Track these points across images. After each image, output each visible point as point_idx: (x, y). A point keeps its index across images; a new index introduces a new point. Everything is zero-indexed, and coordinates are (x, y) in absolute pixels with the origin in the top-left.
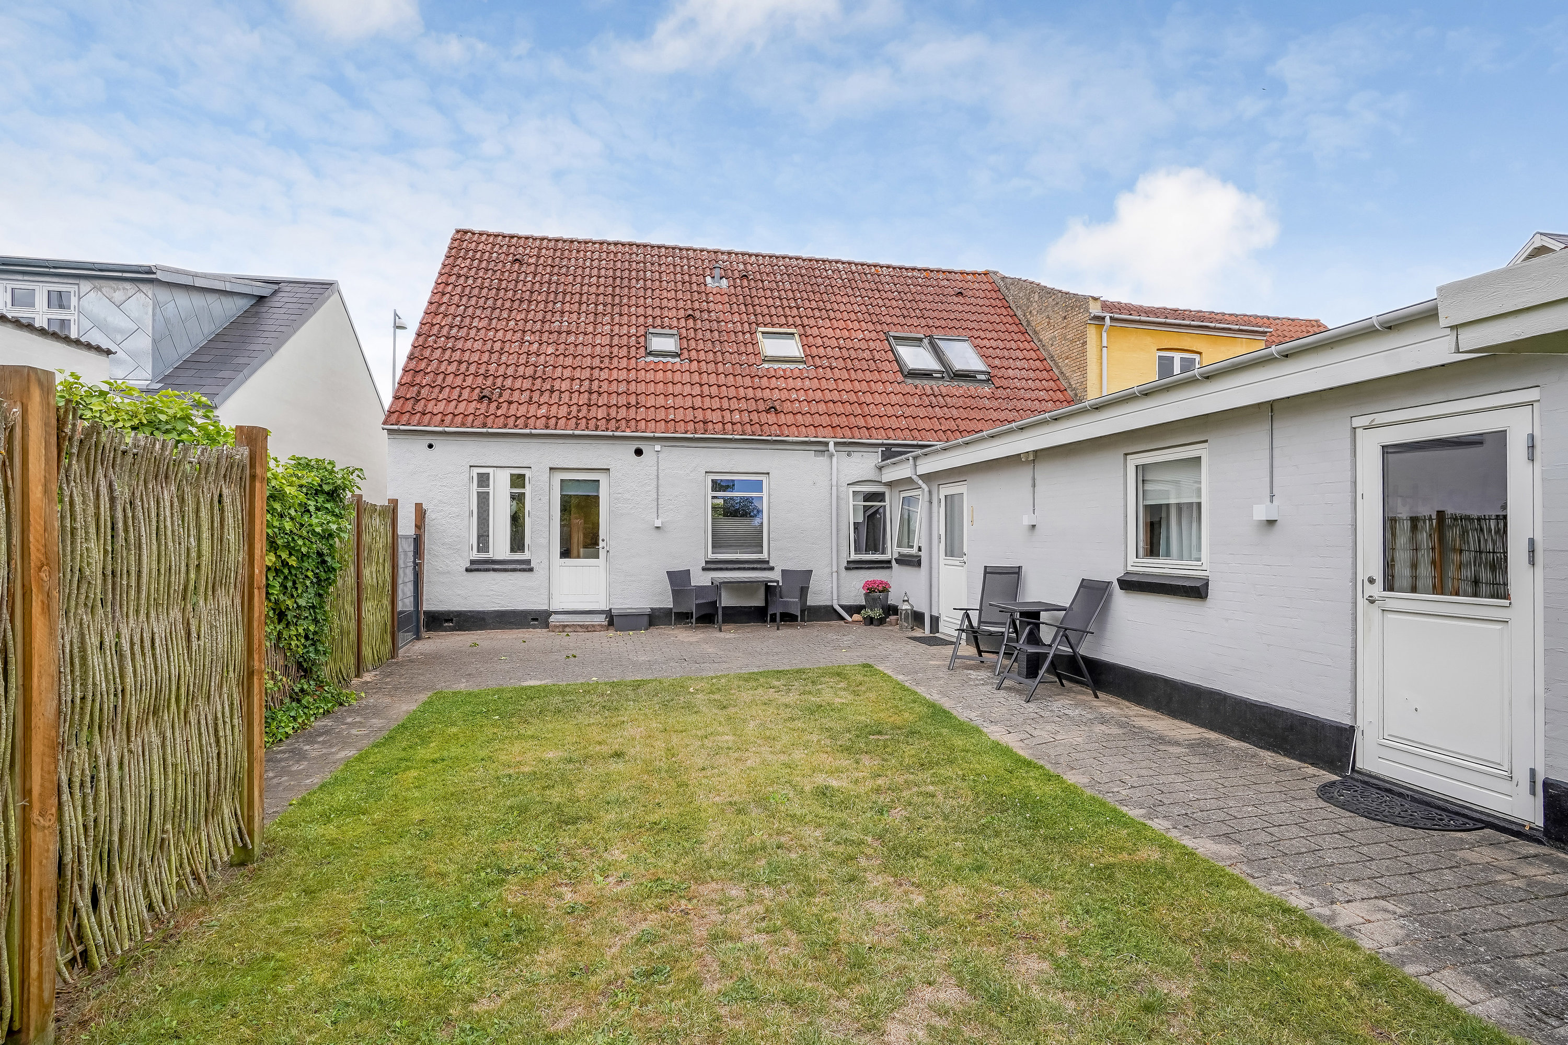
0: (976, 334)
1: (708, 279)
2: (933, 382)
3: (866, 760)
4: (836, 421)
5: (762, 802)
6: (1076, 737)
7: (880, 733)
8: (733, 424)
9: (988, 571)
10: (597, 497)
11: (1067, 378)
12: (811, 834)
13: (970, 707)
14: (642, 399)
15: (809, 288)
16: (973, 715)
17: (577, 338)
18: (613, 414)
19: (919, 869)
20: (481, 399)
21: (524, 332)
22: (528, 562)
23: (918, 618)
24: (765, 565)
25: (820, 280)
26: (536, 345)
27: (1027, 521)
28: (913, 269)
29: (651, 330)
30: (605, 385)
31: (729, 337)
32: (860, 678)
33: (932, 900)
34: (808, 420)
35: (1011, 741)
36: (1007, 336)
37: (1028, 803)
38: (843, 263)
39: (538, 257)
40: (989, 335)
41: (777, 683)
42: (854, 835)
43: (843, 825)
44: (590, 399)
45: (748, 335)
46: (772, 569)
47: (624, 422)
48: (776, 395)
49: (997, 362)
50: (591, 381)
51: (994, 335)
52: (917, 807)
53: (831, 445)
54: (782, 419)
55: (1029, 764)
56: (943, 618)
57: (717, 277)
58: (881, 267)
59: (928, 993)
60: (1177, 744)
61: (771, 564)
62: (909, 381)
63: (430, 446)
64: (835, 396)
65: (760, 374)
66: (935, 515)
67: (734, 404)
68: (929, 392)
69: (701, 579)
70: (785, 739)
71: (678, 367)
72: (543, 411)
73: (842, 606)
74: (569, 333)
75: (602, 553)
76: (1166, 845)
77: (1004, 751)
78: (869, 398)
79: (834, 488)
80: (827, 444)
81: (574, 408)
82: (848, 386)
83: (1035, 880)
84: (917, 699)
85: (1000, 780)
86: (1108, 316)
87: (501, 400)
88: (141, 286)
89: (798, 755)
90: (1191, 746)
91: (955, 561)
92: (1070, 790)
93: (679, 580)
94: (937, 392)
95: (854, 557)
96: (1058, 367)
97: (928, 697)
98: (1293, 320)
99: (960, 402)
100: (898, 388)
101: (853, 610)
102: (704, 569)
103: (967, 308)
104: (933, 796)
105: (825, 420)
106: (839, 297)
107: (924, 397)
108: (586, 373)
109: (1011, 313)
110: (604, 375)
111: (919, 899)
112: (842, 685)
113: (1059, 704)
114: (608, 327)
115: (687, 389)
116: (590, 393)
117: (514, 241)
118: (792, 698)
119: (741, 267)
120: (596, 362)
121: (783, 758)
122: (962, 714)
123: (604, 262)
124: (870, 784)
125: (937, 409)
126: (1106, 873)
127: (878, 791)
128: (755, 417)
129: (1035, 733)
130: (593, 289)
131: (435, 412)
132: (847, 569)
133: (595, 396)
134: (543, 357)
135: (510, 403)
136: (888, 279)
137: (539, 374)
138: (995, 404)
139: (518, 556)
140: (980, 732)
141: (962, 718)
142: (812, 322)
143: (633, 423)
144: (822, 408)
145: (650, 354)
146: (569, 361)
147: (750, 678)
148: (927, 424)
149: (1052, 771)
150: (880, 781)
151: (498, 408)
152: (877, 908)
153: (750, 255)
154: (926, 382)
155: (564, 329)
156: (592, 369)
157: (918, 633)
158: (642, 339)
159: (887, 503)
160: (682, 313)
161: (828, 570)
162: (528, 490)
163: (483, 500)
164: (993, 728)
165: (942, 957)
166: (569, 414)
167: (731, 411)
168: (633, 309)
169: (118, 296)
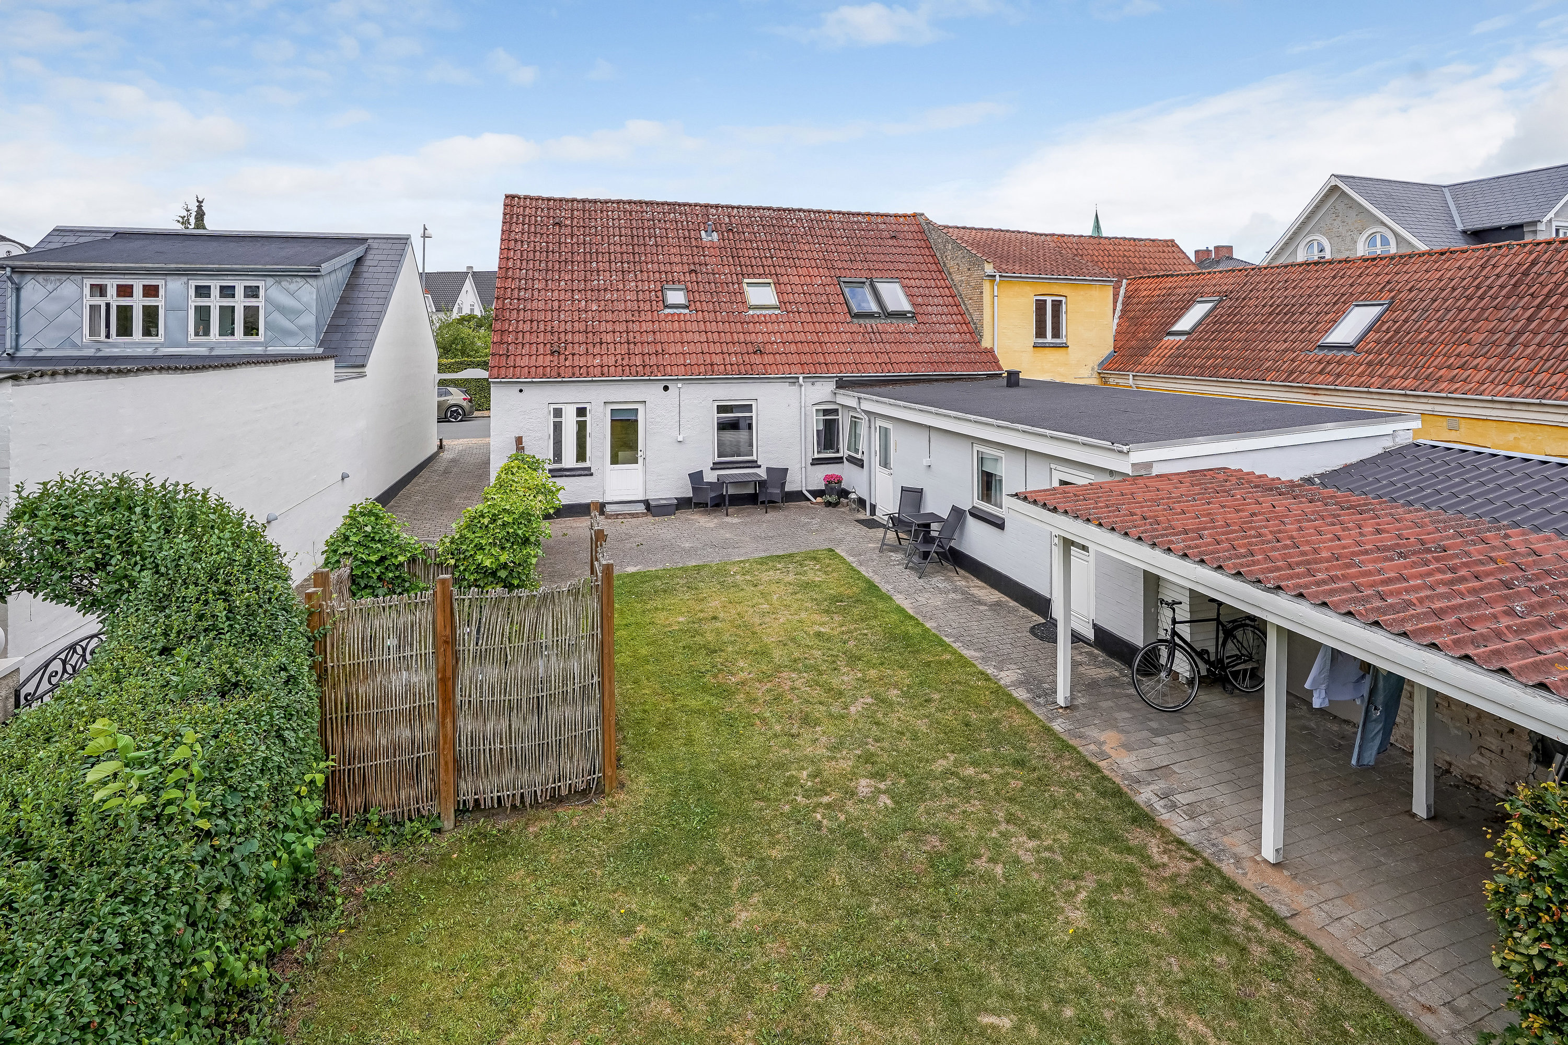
0: (905, 275)
1: (703, 233)
2: (873, 321)
3: (836, 617)
4: (804, 358)
5: (793, 640)
6: (938, 601)
7: (841, 601)
8: (731, 365)
9: (903, 489)
10: (637, 421)
11: (970, 314)
12: (817, 653)
13: (887, 582)
14: (666, 346)
15: (779, 238)
16: (889, 587)
17: (612, 295)
18: (647, 361)
19: (860, 664)
20: (552, 353)
21: (573, 291)
22: (589, 469)
23: (861, 502)
24: (754, 464)
25: (787, 229)
26: (583, 303)
27: (926, 461)
28: (859, 214)
29: (666, 286)
30: (638, 338)
31: (723, 288)
32: (827, 561)
33: (864, 675)
34: (784, 359)
35: (906, 605)
36: (928, 275)
37: (906, 637)
38: (804, 211)
39: (572, 218)
40: (915, 275)
41: (779, 566)
42: (834, 653)
43: (829, 649)
44: (629, 349)
45: (736, 286)
46: (760, 467)
47: (655, 367)
48: (760, 338)
49: (920, 300)
50: (628, 333)
51: (918, 274)
52: (859, 640)
53: (801, 379)
54: (768, 359)
55: (911, 617)
56: (878, 506)
57: (710, 229)
58: (834, 213)
59: (862, 700)
60: (985, 605)
61: (759, 463)
62: (855, 321)
63: (521, 391)
64: (802, 337)
65: (747, 320)
66: (873, 436)
67: (732, 349)
68: (870, 330)
69: (710, 477)
70: (795, 606)
71: (688, 317)
72: (597, 361)
73: (809, 491)
74: (605, 290)
75: (640, 460)
76: (954, 652)
77: (900, 610)
78: (826, 338)
79: (803, 409)
80: (798, 378)
81: (619, 357)
82: (810, 327)
83: (902, 667)
84: (860, 577)
85: (897, 627)
86: (998, 275)
87: (567, 353)
88: (308, 280)
89: (803, 615)
90: (991, 606)
91: (886, 471)
92: (927, 631)
93: (696, 477)
94: (875, 330)
95: (816, 456)
96: (965, 304)
97: (866, 575)
98: (1153, 241)
99: (892, 338)
100: (847, 328)
101: (817, 493)
102: (712, 469)
103: (899, 250)
104: (866, 635)
105: (795, 359)
106: (802, 245)
107: (866, 335)
108: (623, 327)
109: (932, 253)
110: (636, 327)
111: (860, 675)
112: (818, 567)
113: (935, 580)
114: (633, 284)
115: (697, 337)
116: (628, 343)
117: (551, 203)
118: (791, 578)
119: (727, 220)
120: (629, 317)
121: (797, 617)
122: (885, 587)
123: (622, 221)
124: (838, 629)
125: (875, 344)
126: (928, 664)
127: (843, 633)
128: (746, 357)
129: (919, 599)
130: (618, 248)
131: (522, 365)
132: (812, 464)
133: (632, 346)
134: (590, 313)
135: (573, 355)
136: (839, 225)
137: (590, 329)
138: (917, 338)
139: (581, 465)
140: (891, 599)
141: (884, 590)
142: (783, 271)
143: (662, 368)
144: (793, 348)
145: (667, 307)
146: (609, 316)
147: (762, 561)
148: (867, 358)
149: (921, 621)
150: (843, 629)
151: (566, 360)
152: (845, 678)
153: (733, 208)
154: (867, 321)
155: (602, 287)
156: (627, 322)
157: (861, 516)
158: (659, 294)
159: (840, 417)
160: (686, 268)
161: (799, 465)
162: (588, 418)
163: (558, 427)
164: (899, 596)
165: (866, 691)
166: (616, 362)
167: (729, 354)
168: (650, 266)
169: (293, 287)
